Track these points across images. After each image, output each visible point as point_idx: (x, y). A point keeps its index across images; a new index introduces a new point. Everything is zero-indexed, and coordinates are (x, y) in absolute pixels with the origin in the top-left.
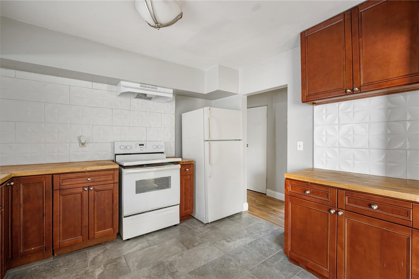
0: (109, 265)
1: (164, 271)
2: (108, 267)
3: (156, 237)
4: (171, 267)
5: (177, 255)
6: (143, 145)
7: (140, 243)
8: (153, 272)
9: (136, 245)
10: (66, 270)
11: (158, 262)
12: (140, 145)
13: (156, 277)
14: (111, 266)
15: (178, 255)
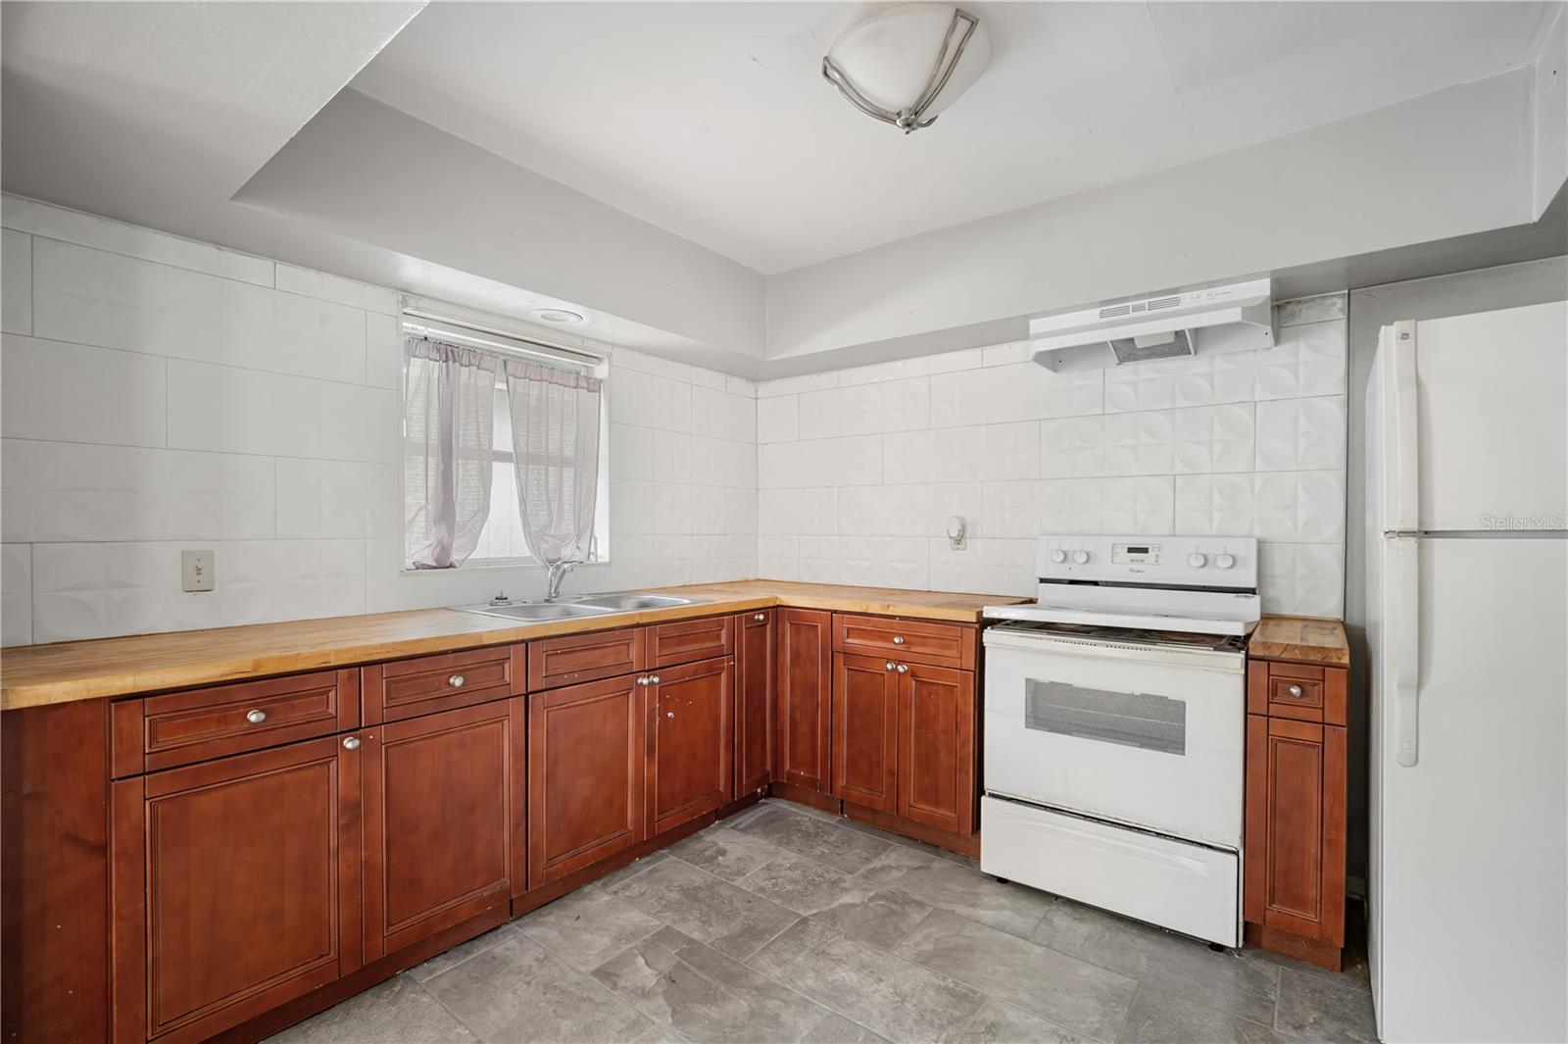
0: (882, 902)
1: (950, 1024)
2: (876, 905)
3: (1085, 929)
4: (983, 1033)
5: (1056, 1026)
6: (1145, 550)
7: (1017, 911)
8: (926, 999)
9: (1001, 907)
10: (823, 852)
11: (974, 992)
12: (1131, 550)
13: (913, 1014)
14: (883, 906)
15: (1055, 1032)
